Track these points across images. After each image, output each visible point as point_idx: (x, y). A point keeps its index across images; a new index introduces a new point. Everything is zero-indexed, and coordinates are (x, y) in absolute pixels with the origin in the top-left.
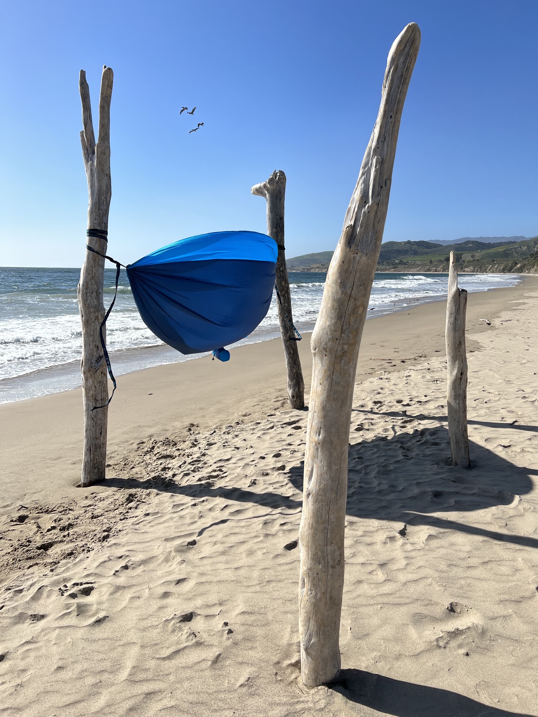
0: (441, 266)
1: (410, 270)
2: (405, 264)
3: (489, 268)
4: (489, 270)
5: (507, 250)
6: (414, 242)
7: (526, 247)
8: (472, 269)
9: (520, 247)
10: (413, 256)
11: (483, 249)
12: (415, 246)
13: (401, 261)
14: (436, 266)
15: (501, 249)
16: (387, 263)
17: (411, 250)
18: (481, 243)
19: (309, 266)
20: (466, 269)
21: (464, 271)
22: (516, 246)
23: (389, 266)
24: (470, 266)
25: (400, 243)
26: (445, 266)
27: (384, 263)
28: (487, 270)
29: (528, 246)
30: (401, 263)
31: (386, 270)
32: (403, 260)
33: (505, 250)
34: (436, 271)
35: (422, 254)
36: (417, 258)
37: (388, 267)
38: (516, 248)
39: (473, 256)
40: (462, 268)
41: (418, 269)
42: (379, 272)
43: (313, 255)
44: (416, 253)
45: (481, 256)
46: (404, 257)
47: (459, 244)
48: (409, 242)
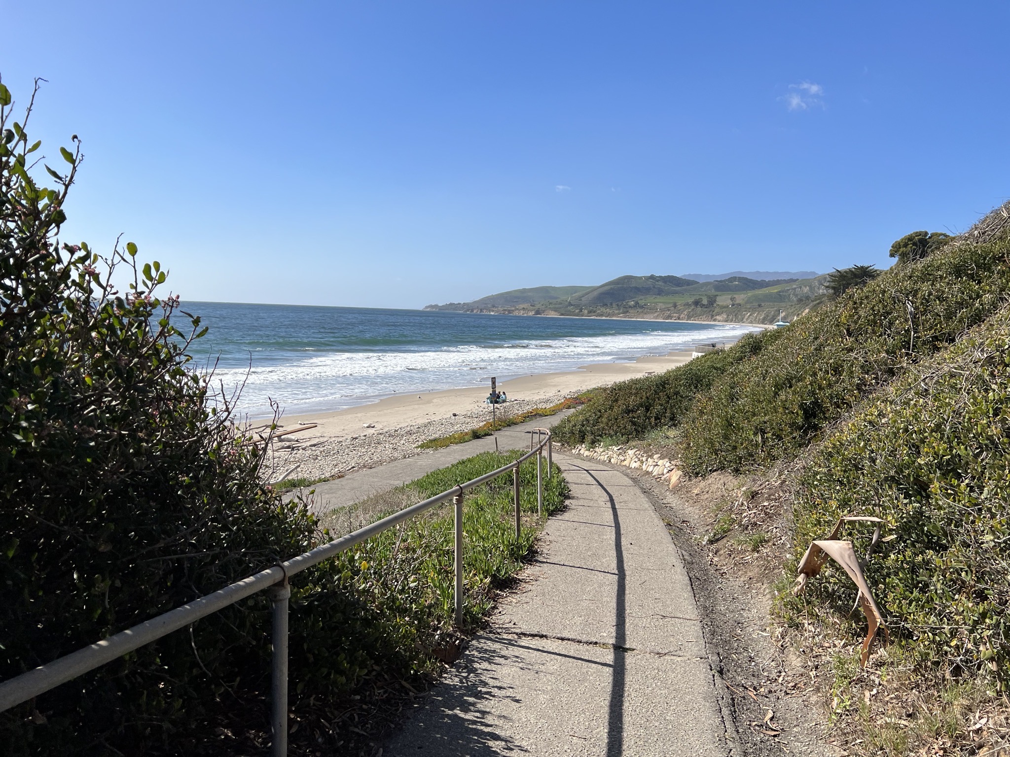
0: (685, 312)
1: (645, 316)
2: (642, 307)
3: (746, 317)
4: (747, 319)
5: (783, 292)
6: (660, 277)
7: (808, 288)
8: (725, 317)
9: (801, 287)
10: (654, 296)
11: (753, 288)
12: (660, 283)
13: (637, 303)
14: (680, 312)
15: (774, 290)
16: (618, 305)
17: (654, 287)
18: (751, 281)
19: (514, 306)
20: (718, 317)
21: (715, 320)
22: (794, 286)
23: (619, 309)
24: (722, 313)
25: (641, 278)
26: (690, 312)
27: (614, 305)
28: (745, 320)
29: (810, 286)
30: (637, 305)
31: (613, 315)
32: (640, 302)
33: (780, 292)
34: (679, 319)
35: (668, 293)
36: (659, 299)
37: (616, 312)
38: (795, 288)
39: (732, 299)
40: (712, 316)
41: (656, 314)
42: (604, 318)
43: (524, 291)
44: (660, 292)
45: (746, 300)
46: (642, 297)
47: (721, 281)
48: (652, 277)
